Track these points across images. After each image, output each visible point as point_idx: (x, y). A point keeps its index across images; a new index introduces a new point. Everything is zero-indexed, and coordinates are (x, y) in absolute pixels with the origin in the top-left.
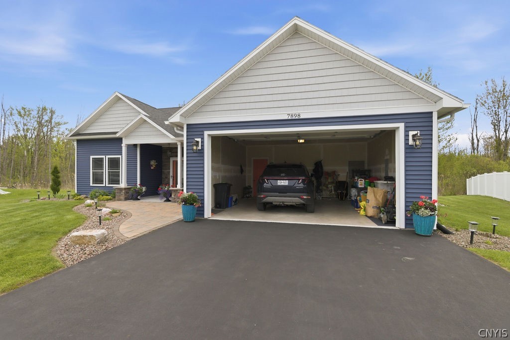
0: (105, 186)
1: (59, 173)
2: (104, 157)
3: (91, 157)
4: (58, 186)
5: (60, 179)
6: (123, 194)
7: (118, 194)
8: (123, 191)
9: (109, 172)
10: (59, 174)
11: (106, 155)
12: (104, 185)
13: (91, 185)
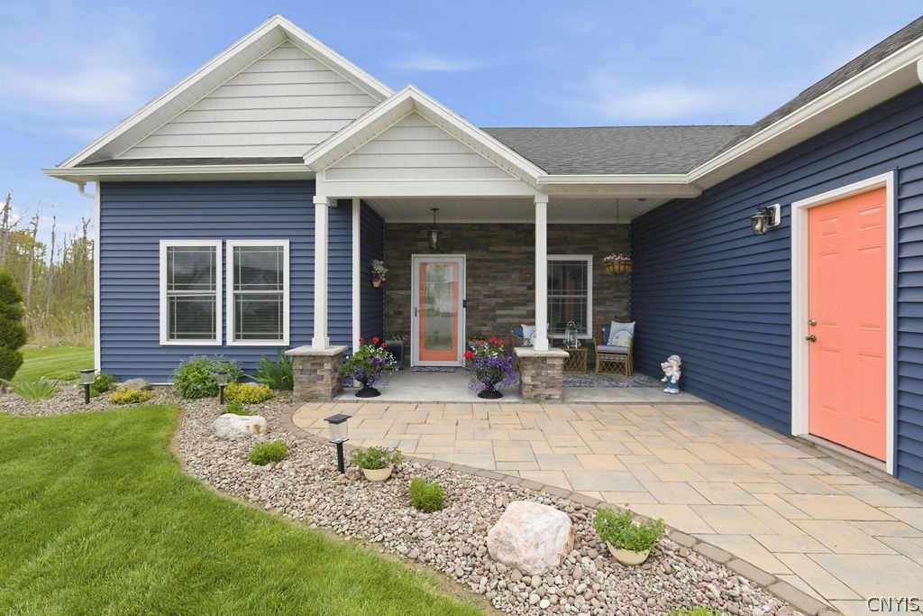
0: (224, 347)
1: (18, 300)
2: (218, 243)
3: (164, 244)
4: (15, 348)
5: (24, 323)
6: (326, 374)
7: (304, 378)
8: (328, 366)
9: (236, 297)
10: (15, 305)
11: (224, 238)
12: (218, 342)
13: (164, 341)
